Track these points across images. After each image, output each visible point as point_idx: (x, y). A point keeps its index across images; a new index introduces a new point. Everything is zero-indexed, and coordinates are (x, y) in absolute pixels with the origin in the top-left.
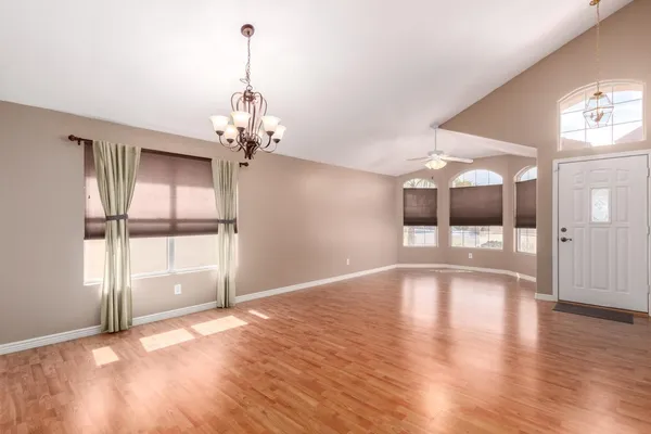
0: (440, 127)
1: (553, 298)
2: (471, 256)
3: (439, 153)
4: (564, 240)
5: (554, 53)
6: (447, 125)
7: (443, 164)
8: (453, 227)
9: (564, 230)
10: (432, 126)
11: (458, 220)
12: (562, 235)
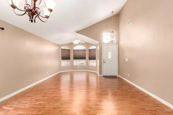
0: (77, 32)
1: (102, 75)
2: (79, 67)
3: (77, 39)
4: (104, 62)
5: (102, 21)
6: (79, 32)
7: (78, 43)
8: (74, 60)
9: (104, 60)
10: (75, 32)
11: (75, 58)
12: (104, 61)
